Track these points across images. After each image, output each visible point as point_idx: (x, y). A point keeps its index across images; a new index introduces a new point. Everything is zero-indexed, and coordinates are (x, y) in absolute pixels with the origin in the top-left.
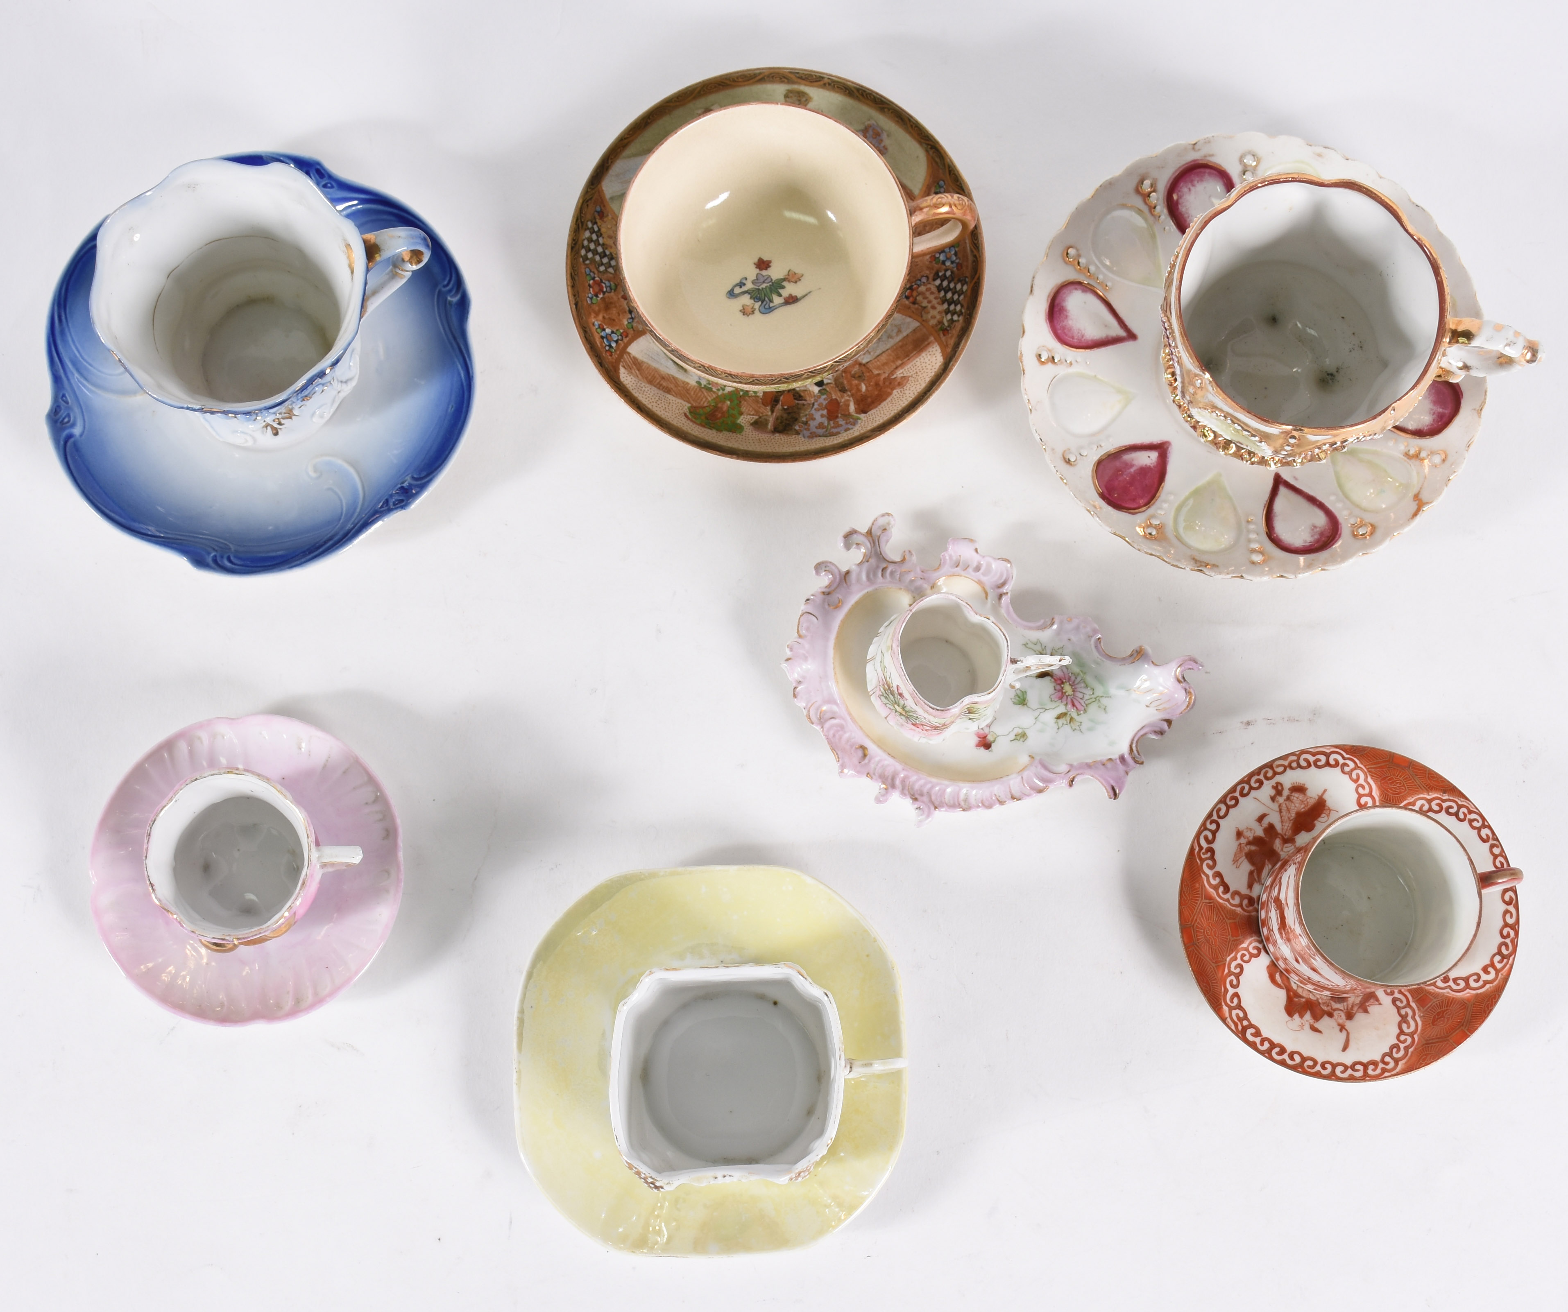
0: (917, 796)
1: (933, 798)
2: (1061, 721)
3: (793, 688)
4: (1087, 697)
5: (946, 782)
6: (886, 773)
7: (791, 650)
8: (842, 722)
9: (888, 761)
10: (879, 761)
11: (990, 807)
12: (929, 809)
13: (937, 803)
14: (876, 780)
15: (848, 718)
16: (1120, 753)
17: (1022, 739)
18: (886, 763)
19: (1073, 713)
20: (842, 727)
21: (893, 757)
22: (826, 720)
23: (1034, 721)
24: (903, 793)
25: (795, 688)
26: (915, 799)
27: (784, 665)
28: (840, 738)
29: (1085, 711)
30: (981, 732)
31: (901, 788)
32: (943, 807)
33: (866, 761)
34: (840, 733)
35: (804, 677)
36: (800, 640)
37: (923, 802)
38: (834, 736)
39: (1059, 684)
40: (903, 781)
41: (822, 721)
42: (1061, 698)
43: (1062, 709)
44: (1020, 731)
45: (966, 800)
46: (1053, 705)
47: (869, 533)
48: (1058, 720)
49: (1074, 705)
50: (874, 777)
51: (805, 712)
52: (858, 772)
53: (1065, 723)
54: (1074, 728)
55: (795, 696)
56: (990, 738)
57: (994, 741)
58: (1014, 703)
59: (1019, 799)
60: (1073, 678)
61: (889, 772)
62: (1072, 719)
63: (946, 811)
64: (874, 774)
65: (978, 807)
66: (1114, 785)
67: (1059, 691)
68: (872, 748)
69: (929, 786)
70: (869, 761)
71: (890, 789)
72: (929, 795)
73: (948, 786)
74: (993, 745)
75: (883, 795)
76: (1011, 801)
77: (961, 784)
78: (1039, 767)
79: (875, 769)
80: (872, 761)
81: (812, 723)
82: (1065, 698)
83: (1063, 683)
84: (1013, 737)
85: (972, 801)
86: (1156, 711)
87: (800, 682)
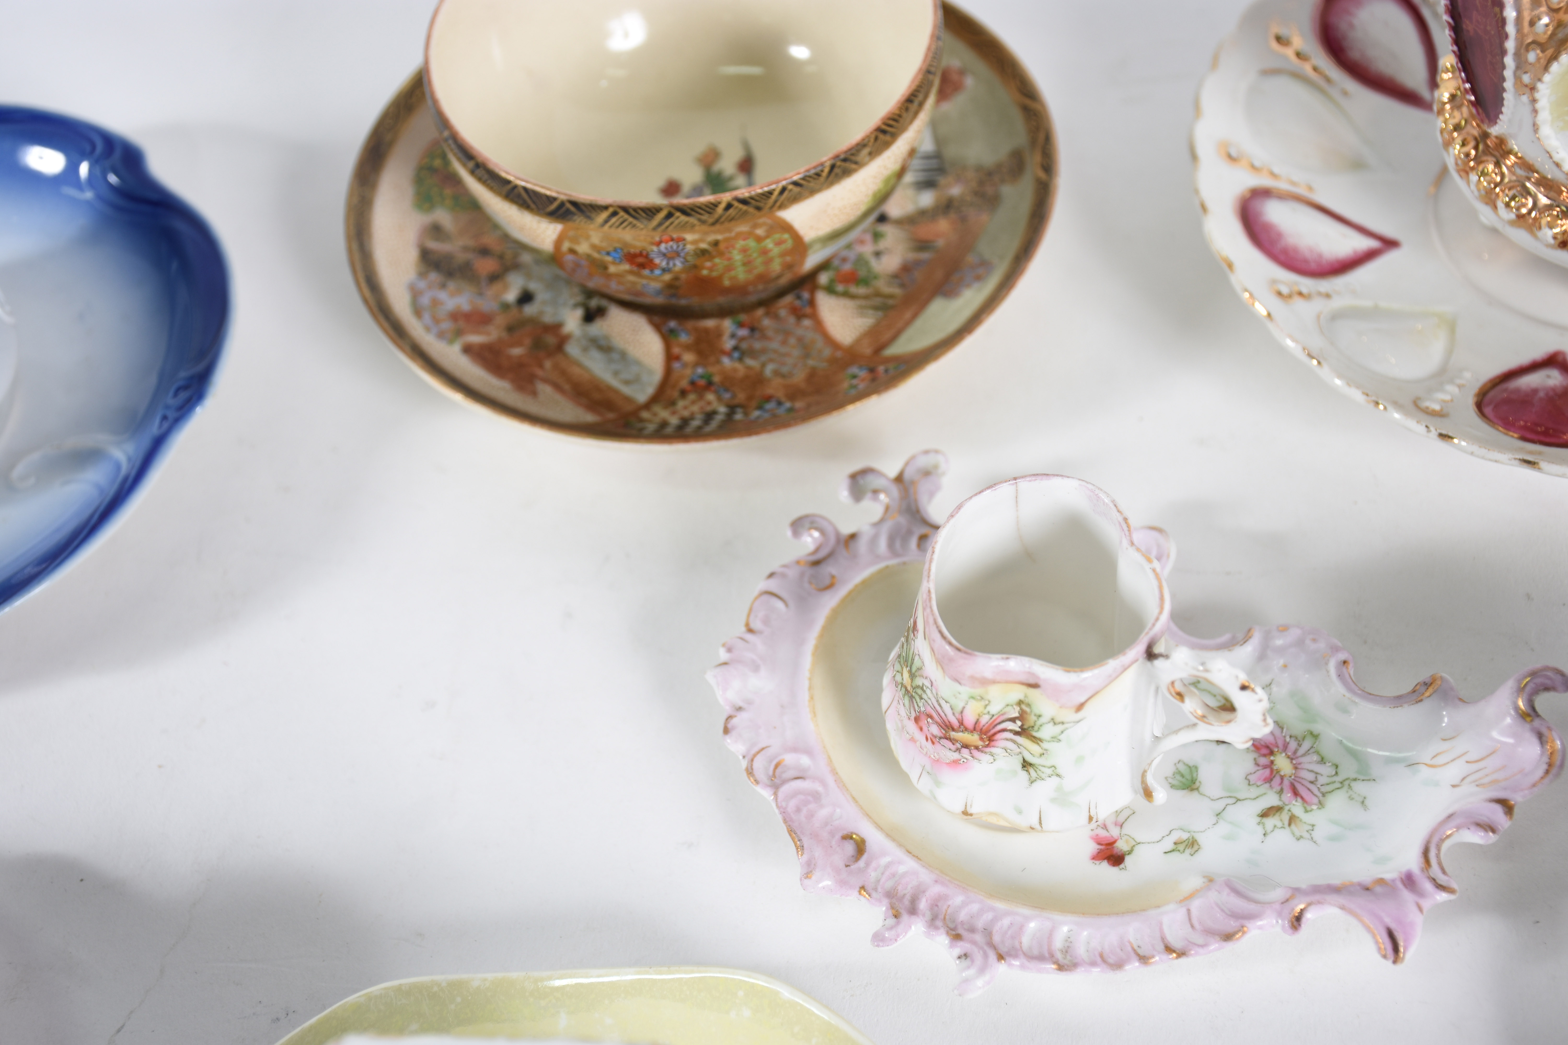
0: (961, 931)
1: (996, 938)
2: (1270, 822)
3: (725, 717)
4: (1322, 780)
5: (1026, 911)
6: (900, 888)
7: (729, 650)
8: (820, 789)
9: (908, 865)
10: (888, 866)
11: (1118, 966)
12: (986, 956)
13: (1003, 949)
14: (880, 901)
15: (830, 780)
16: (1404, 869)
17: (1188, 851)
18: (902, 869)
19: (1297, 808)
20: (816, 797)
21: (917, 858)
22: (784, 782)
23: (1214, 819)
24: (933, 922)
25: (730, 717)
26: (957, 937)
27: (710, 677)
28: (811, 816)
29: (1321, 805)
30: (1103, 833)
31: (928, 915)
32: (1016, 956)
33: (861, 863)
34: (812, 806)
35: (750, 702)
36: (749, 637)
37: (974, 943)
38: (798, 810)
39: (1264, 755)
40: (934, 905)
41: (775, 782)
42: (1269, 780)
43: (1271, 799)
44: (1185, 836)
45: (1066, 951)
46: (1254, 792)
47: (899, 479)
48: (1265, 820)
49: (1296, 793)
50: (874, 894)
51: (744, 764)
52: (842, 883)
53: (1279, 824)
54: (1298, 834)
55: (726, 731)
56: (1122, 846)
57: (1130, 852)
58: (1173, 786)
59: (1181, 954)
60: (1293, 745)
61: (906, 889)
62: (1292, 819)
63: (1022, 967)
64: (876, 889)
65: (1093, 964)
66: (1393, 926)
67: (1265, 767)
68: (874, 837)
69: (989, 916)
70: (868, 864)
71: (905, 917)
72: (988, 933)
73: (1028, 919)
74: (1128, 859)
75: (891, 928)
76: (1166, 957)
77: (1058, 917)
78: (1226, 890)
79: (878, 881)
80: (874, 865)
81: (757, 782)
82: (1277, 780)
83: (1272, 753)
84: (1168, 844)
85: (1081, 951)
86: (1477, 789)
87: (740, 709)
